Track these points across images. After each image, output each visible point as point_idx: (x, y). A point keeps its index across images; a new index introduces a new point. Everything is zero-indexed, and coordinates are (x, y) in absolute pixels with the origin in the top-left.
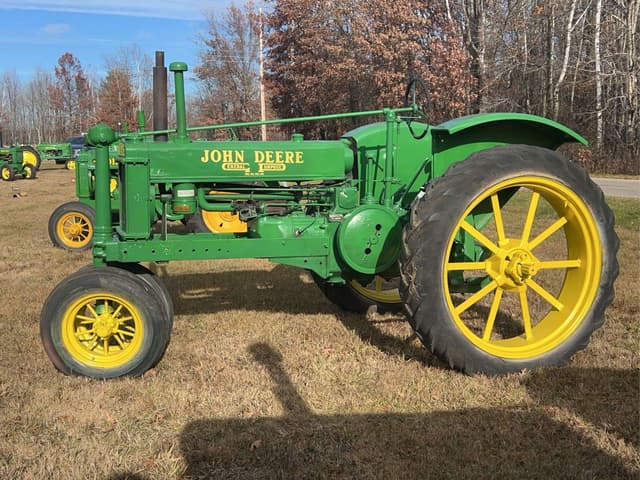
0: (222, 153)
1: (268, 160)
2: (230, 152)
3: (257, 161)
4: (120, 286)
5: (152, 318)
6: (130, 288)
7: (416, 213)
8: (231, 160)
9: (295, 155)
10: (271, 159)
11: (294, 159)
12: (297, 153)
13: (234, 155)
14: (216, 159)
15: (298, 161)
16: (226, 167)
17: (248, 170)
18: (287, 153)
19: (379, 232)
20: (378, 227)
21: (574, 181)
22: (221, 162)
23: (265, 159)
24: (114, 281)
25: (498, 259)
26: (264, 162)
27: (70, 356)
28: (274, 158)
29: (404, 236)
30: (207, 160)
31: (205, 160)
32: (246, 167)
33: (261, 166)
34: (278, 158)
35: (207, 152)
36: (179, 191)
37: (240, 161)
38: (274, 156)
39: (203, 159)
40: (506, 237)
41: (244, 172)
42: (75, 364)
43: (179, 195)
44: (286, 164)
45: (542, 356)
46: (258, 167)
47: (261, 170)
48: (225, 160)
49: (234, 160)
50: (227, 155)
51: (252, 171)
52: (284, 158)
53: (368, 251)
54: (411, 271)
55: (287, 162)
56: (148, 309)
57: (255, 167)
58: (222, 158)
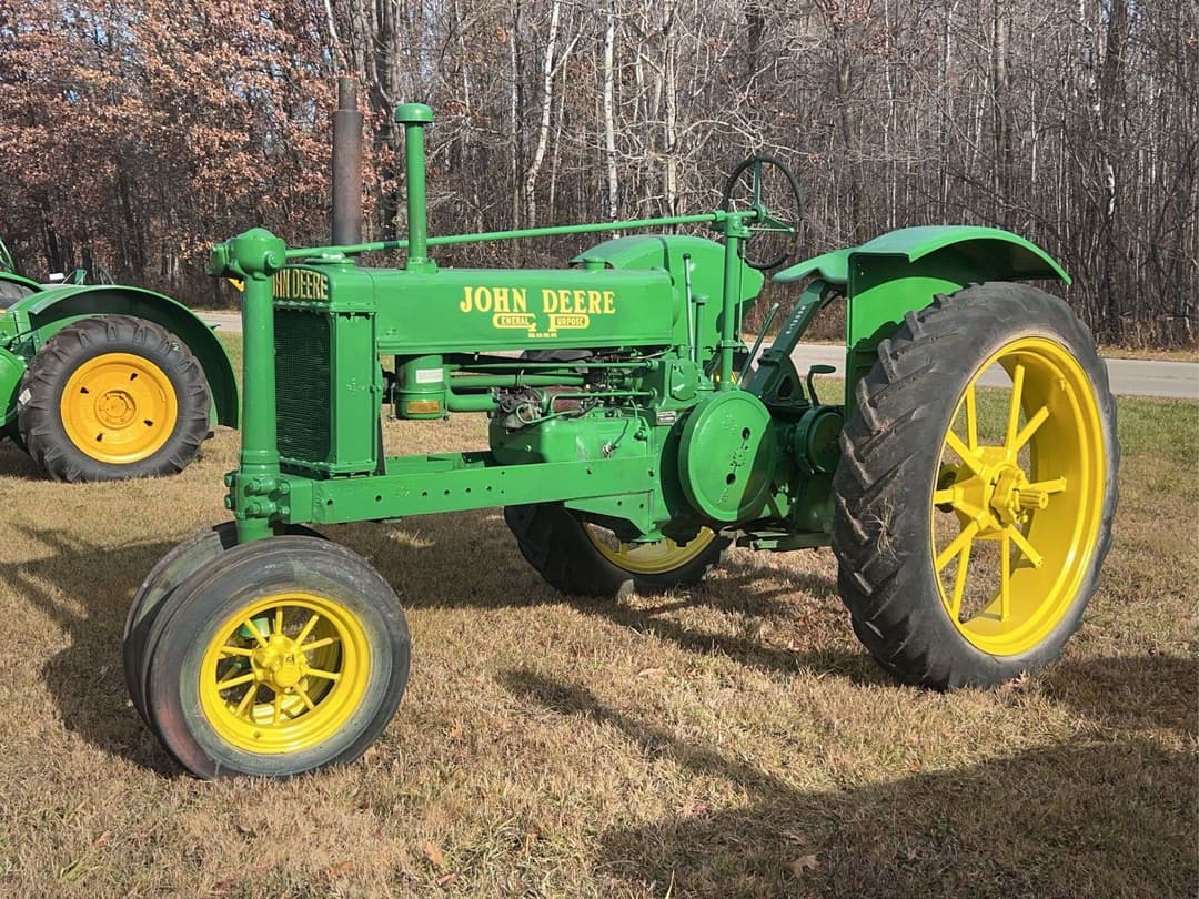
0: (492, 294)
1: (563, 309)
2: (505, 291)
3: (546, 310)
4: (333, 577)
5: (391, 636)
6: (351, 578)
7: (873, 404)
8: (506, 309)
9: (603, 296)
10: (567, 307)
11: (602, 305)
12: (606, 294)
13: (510, 295)
14: (484, 305)
15: (607, 311)
16: (499, 321)
17: (533, 327)
18: (591, 293)
19: (747, 443)
20: (746, 433)
21: (1081, 344)
22: (492, 312)
23: (559, 307)
24: (319, 566)
25: (981, 483)
26: (557, 311)
27: (214, 734)
28: (571, 305)
29: (850, 448)
30: (469, 309)
31: (466, 307)
32: (531, 321)
33: (552, 317)
34: (577, 305)
35: (468, 290)
36: (418, 372)
37: (521, 311)
38: (572, 298)
39: (462, 304)
40: (979, 445)
41: (526, 331)
42: (226, 753)
43: (418, 381)
44: (589, 315)
45: (1039, 646)
46: (548, 319)
47: (553, 328)
48: (497, 308)
49: (511, 307)
50: (501, 296)
51: (539, 330)
52: (585, 305)
53: (731, 478)
54: (880, 512)
55: (591, 311)
56: (384, 617)
57: (543, 323)
58: (493, 306)
